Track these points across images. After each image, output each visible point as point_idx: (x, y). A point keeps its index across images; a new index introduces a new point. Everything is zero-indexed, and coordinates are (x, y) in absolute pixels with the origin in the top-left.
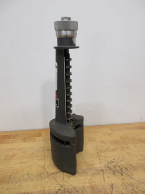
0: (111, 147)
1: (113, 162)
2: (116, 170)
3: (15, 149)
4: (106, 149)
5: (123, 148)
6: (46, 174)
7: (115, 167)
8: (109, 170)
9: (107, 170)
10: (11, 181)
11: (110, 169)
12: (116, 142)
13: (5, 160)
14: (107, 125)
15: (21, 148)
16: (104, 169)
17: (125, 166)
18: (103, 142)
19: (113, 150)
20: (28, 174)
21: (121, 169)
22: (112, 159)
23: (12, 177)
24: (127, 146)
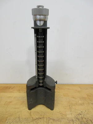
0: (80, 102)
1: (81, 114)
2: (83, 121)
3: (12, 97)
4: (76, 103)
5: (89, 103)
6: (31, 118)
7: (82, 119)
8: (77, 120)
9: (76, 120)
10: (7, 122)
11: (79, 120)
12: (83, 98)
13: (4, 105)
14: (77, 84)
15: (16, 97)
16: (74, 120)
17: (89, 118)
18: (73, 98)
19: (81, 104)
20: (19, 118)
21: (87, 121)
22: (80, 112)
23: (8, 118)
24: (92, 102)
